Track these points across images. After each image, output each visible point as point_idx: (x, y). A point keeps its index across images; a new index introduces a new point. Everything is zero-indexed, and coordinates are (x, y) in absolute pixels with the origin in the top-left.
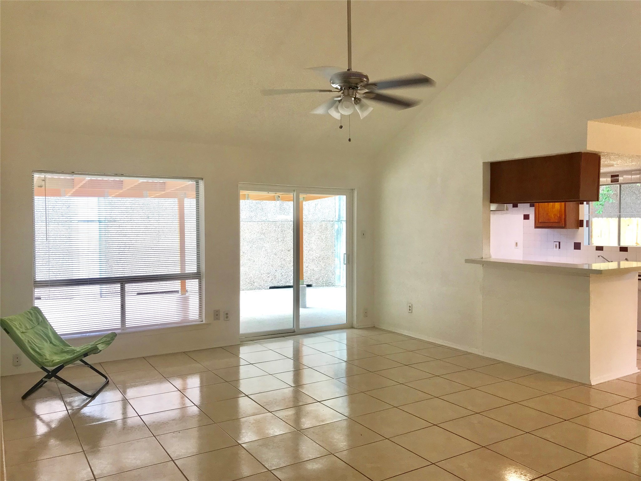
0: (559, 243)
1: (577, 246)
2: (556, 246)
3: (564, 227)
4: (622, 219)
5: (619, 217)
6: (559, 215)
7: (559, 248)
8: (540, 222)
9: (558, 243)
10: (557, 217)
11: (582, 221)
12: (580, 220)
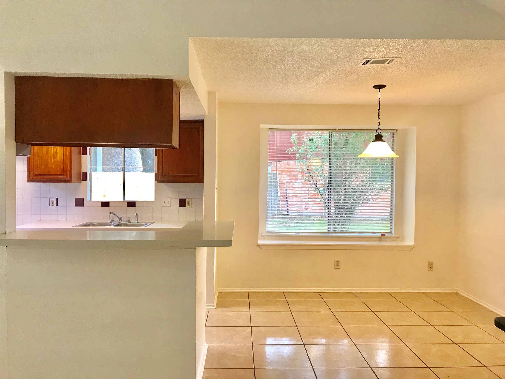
0: (57, 199)
1: (80, 202)
2: (53, 203)
3: (69, 181)
4: (126, 173)
5: (124, 171)
6: (62, 167)
7: (57, 205)
8: (37, 175)
9: (55, 200)
10: (60, 168)
11: (85, 174)
12: (83, 173)
